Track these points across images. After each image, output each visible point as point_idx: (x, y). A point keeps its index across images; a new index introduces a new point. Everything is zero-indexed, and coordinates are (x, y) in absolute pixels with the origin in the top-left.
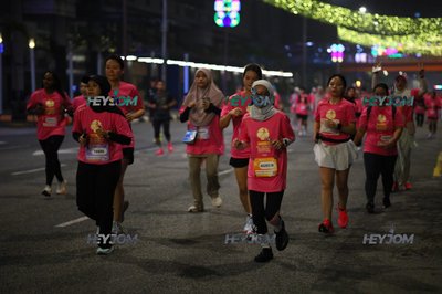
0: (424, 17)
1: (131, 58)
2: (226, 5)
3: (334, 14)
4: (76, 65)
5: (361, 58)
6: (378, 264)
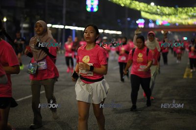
0: (179, 7)
1: (49, 25)
2: (92, 2)
3: (140, 6)
4: (25, 28)
5: (151, 25)
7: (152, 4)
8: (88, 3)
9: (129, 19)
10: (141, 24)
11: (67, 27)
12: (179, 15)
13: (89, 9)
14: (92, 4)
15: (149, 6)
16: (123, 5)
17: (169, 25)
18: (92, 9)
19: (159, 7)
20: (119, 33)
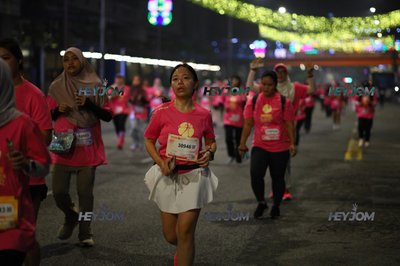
0: (336, 16)
2: (159, 5)
3: (255, 13)
5: (280, 53)
6: (296, 239)
7: (282, 10)
8: (152, 6)
9: (235, 41)
10: (259, 50)
11: (108, 57)
12: (335, 32)
13: (153, 20)
14: (160, 8)
15: (275, 15)
16: (222, 12)
17: (315, 52)
18: (160, 19)
19: (295, 16)
20: (216, 68)
